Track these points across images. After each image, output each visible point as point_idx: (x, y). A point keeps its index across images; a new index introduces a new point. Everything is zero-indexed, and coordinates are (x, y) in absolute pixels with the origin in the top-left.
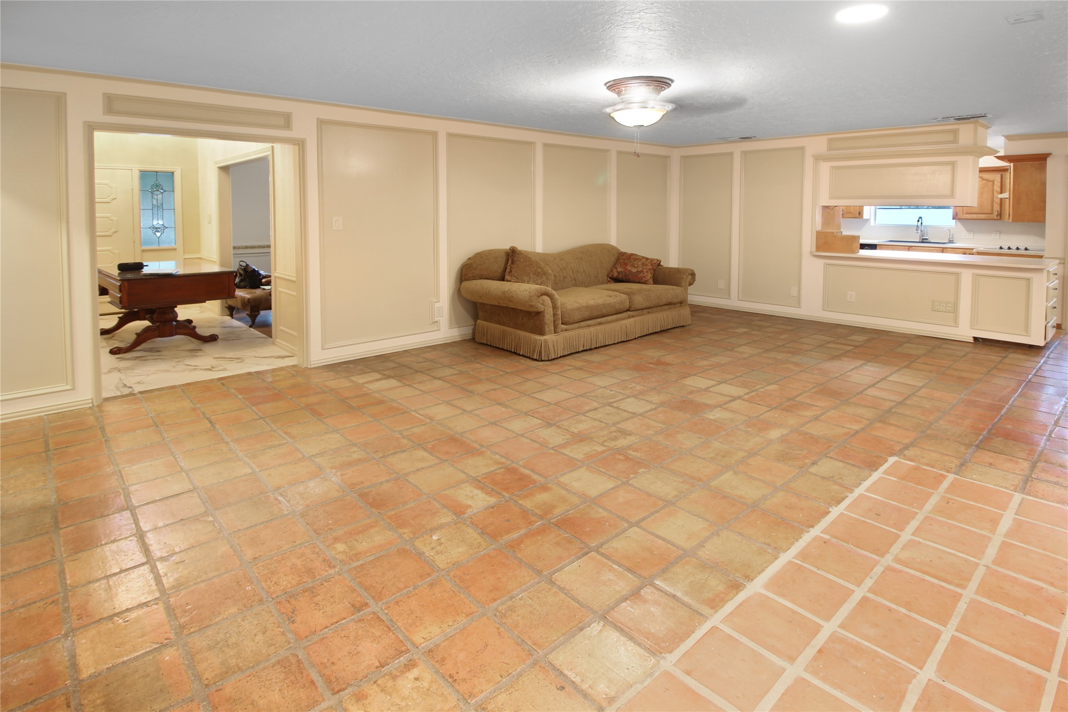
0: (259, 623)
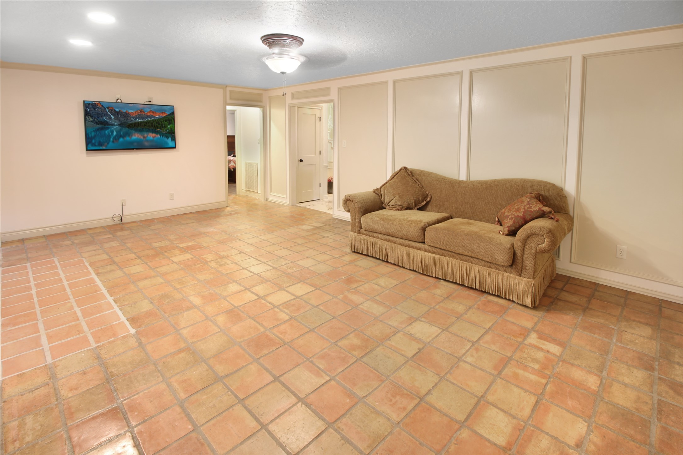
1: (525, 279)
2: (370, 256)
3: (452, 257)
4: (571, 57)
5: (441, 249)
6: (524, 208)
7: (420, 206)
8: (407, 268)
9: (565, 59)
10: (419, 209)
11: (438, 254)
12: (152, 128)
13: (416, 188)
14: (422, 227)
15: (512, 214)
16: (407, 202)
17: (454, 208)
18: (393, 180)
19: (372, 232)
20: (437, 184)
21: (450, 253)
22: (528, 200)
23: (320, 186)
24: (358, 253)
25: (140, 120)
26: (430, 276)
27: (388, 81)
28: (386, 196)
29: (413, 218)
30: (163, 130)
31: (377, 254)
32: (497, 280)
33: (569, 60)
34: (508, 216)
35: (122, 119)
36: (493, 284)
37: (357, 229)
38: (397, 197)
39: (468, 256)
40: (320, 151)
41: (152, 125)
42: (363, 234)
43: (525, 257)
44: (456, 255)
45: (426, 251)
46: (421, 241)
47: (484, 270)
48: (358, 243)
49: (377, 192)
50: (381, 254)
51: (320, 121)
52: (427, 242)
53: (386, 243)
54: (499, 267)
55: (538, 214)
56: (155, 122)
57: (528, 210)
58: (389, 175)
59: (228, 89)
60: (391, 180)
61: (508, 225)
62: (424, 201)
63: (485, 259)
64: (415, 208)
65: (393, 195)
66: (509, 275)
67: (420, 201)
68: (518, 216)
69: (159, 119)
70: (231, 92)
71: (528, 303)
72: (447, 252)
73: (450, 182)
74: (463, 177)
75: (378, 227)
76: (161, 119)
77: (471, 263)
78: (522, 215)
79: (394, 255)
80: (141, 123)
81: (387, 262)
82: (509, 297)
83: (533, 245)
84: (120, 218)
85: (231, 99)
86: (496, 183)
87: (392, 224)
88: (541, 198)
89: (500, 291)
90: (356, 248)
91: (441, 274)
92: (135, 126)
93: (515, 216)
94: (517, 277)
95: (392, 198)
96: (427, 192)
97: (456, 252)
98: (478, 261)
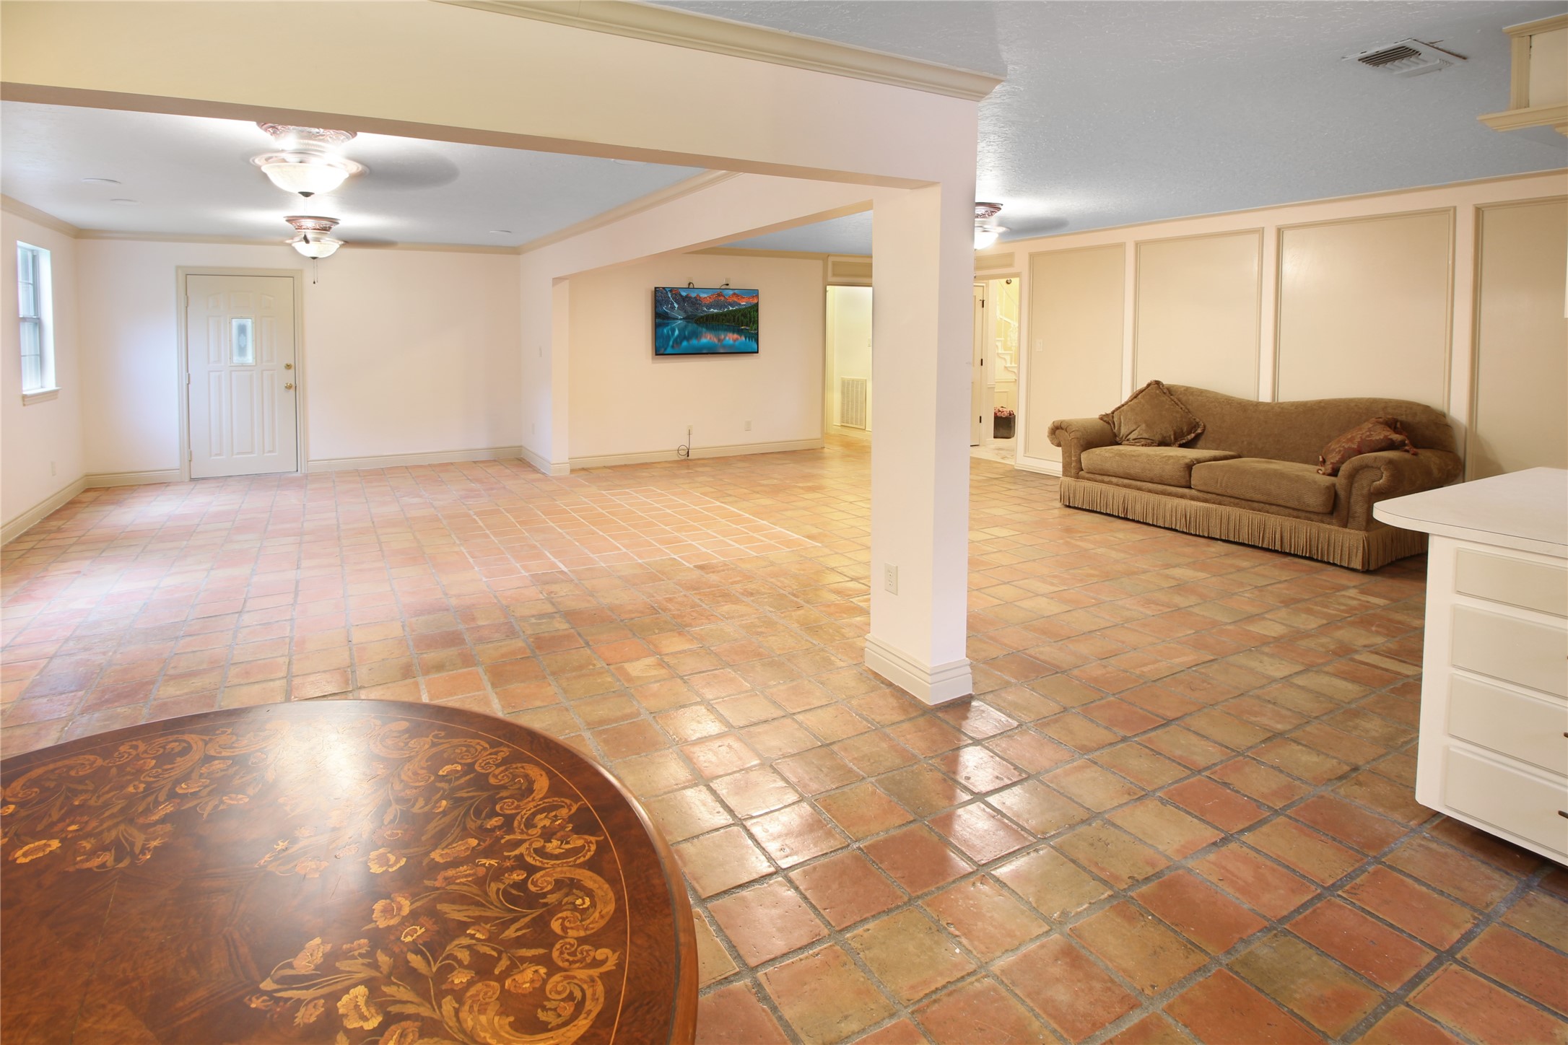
1: (1352, 531)
2: (1096, 512)
3: (1236, 505)
4: (1455, 208)
5: (1218, 495)
6: (1361, 437)
7: (1184, 441)
8: (1160, 527)
9: (1444, 211)
10: (1181, 446)
11: (1214, 503)
12: (733, 324)
13: (1177, 412)
14: (1187, 464)
15: (1340, 446)
16: (1161, 434)
17: (1245, 443)
18: (1135, 400)
19: (1100, 474)
20: (1216, 407)
21: (1232, 500)
22: (1371, 425)
23: (980, 422)
24: (1075, 508)
25: (716, 311)
26: (1199, 536)
27: (1125, 243)
28: (1122, 424)
29: (1171, 454)
30: (752, 328)
31: (1108, 507)
32: (1308, 534)
33: (1452, 212)
34: (1334, 450)
35: (689, 309)
36: (1302, 541)
37: (1073, 471)
38: (1143, 426)
39: (1262, 503)
40: (982, 360)
41: (734, 319)
42: (1084, 478)
43: (1352, 500)
44: (1243, 502)
45: (1192, 498)
46: (1184, 484)
47: (1288, 523)
48: (1074, 494)
49: (1107, 419)
50: (1116, 507)
51: (983, 306)
52: (1194, 485)
53: (1124, 491)
54: (1312, 516)
55: (1384, 444)
56: (740, 314)
57: (1368, 439)
58: (1126, 396)
59: (831, 259)
60: (1131, 401)
61: (1332, 461)
62: (1191, 433)
63: (1288, 505)
64: (1174, 444)
65: (1136, 423)
66: (1328, 526)
67: (1183, 434)
68: (1349, 448)
69: (746, 308)
70: (834, 264)
71: (1357, 564)
72: (1229, 499)
73: (1240, 404)
74: (1265, 397)
75: (1110, 466)
76: (750, 307)
77: (1268, 512)
78: (1356, 447)
79: (1138, 507)
80: (717, 315)
81: (1126, 519)
82: (1328, 558)
83: (1365, 483)
84: (685, 453)
85: (834, 275)
86: (1323, 404)
87: (1136, 461)
88: (1398, 425)
89: (1314, 551)
90: (1071, 501)
91: (1218, 531)
92: (707, 320)
93: (1345, 448)
94: (1341, 529)
95: (1135, 427)
96: (1197, 420)
97: (1242, 497)
98: (1278, 508)
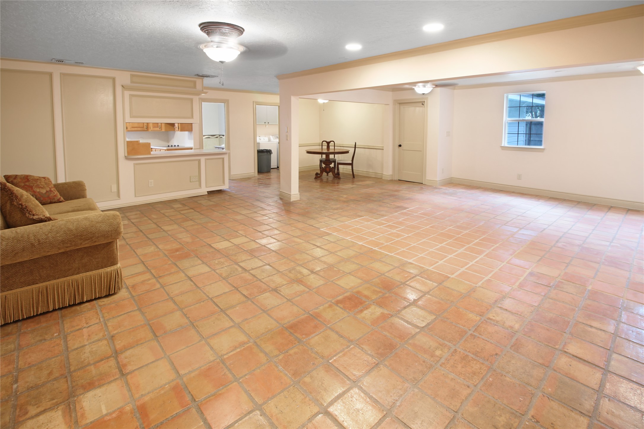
0: (507, 365)
